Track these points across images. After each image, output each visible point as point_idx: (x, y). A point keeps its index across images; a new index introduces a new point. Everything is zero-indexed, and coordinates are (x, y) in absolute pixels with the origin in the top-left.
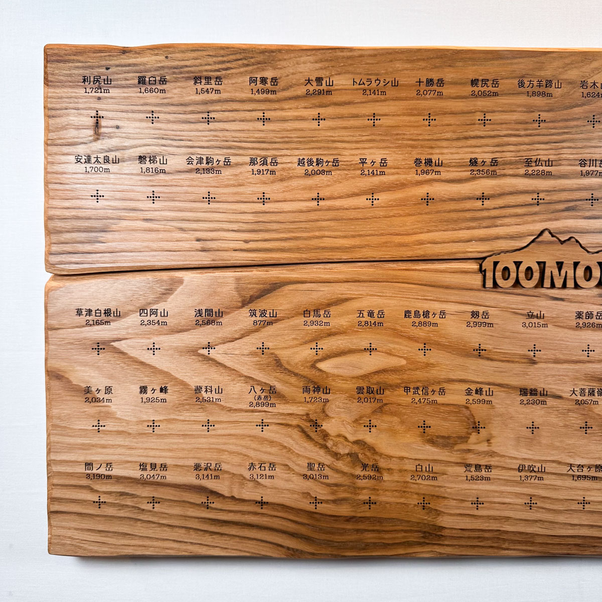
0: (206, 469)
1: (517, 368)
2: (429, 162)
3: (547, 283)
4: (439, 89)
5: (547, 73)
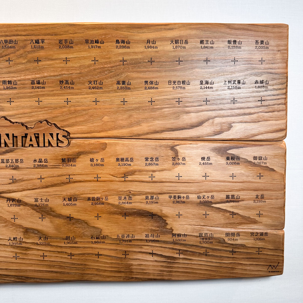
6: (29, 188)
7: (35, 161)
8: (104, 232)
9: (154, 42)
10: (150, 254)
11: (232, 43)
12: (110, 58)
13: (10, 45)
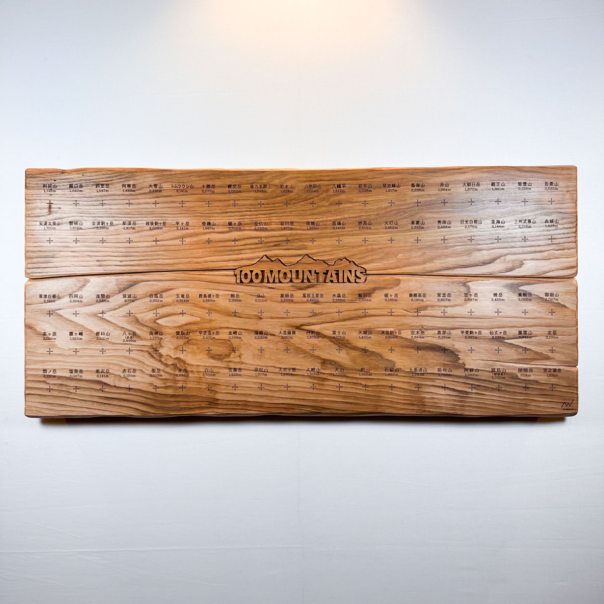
0: (102, 372)
1: (253, 321)
2: (209, 224)
3: (266, 280)
4: (213, 190)
5: (264, 181)
6: (328, 321)
7: (334, 295)
8: (398, 365)
9: (447, 185)
10: (442, 388)
11: (523, 185)
12: (405, 200)
13: (314, 189)
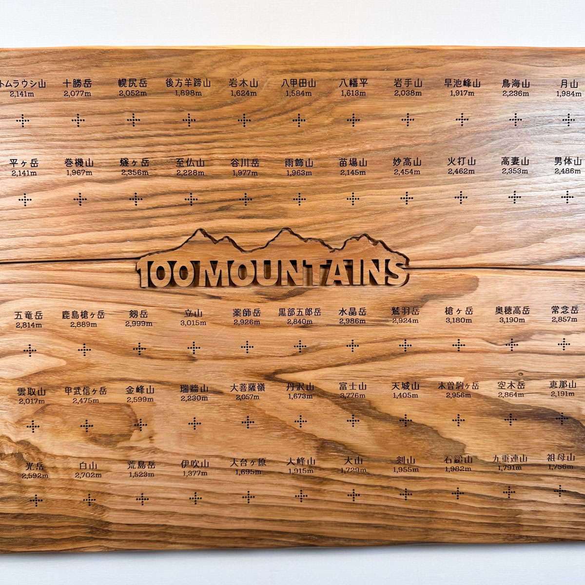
1: (177, 365)
2: (79, 162)
3: (202, 281)
4: (86, 90)
5: (196, 71)
6: (330, 363)
7: (343, 311)
8: (470, 450)
9: (575, 85)
10: (555, 491)
12: (490, 114)
13: (301, 89)
